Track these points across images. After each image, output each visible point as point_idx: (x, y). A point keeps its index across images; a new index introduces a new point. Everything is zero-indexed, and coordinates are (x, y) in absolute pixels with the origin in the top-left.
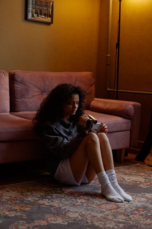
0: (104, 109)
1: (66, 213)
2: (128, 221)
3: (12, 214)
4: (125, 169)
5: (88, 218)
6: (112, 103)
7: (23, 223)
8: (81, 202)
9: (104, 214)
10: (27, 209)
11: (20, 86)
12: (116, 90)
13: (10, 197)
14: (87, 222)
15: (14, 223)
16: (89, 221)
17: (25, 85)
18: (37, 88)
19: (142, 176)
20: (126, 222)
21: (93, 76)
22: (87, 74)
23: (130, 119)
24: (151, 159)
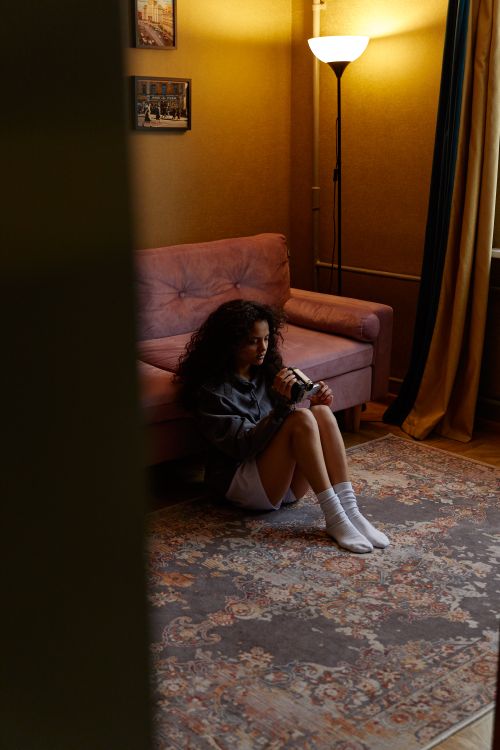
0: (315, 320)
1: (263, 590)
2: (387, 601)
3: (161, 600)
4: (364, 452)
5: (310, 602)
7: (185, 621)
8: (290, 559)
9: (340, 586)
10: (187, 584)
12: (336, 266)
14: (309, 613)
15: (168, 623)
16: (313, 609)
18: (170, 285)
19: (401, 470)
20: (382, 605)
21: (284, 243)
22: (272, 239)
23: (372, 343)
24: (416, 422)
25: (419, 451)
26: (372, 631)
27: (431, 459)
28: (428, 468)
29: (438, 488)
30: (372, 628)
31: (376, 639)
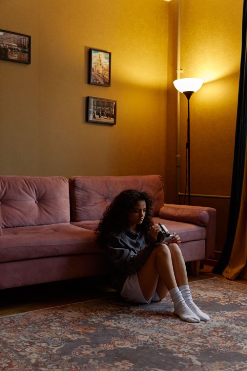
0: (175, 215)
1: (134, 335)
2: (205, 343)
3: (75, 338)
4: (201, 284)
5: (160, 342)
6: (184, 209)
7: (87, 347)
8: (152, 323)
9: (178, 336)
10: (91, 331)
11: (81, 193)
12: (187, 194)
13: (72, 317)
14: (159, 346)
15: (77, 347)
16: (161, 345)
17: (86, 191)
18: (100, 194)
19: (220, 291)
20: (203, 345)
21: (161, 180)
22: (155, 177)
23: (205, 227)
24: (230, 271)
25: (230, 284)
26: (195, 356)
27: (237, 287)
28: (235, 291)
29: (240, 299)
30: (195, 355)
31: (196, 360)
